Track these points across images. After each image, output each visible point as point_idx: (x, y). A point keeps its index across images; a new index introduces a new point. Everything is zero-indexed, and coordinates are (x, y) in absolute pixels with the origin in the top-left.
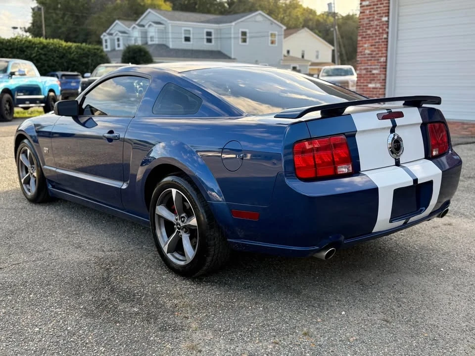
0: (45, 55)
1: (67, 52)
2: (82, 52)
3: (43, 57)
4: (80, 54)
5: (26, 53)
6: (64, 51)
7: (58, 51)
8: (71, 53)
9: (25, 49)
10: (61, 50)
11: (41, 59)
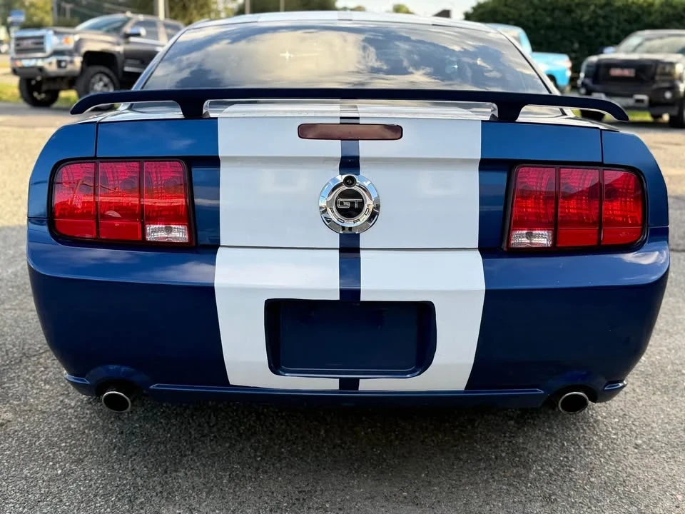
0: (605, 17)
1: (643, 12)
2: (671, 11)
3: (601, 21)
4: (668, 15)
5: (573, 15)
6: (640, 12)
7: (629, 11)
8: (650, 14)
9: (573, 7)
10: (634, 8)
11: (597, 24)
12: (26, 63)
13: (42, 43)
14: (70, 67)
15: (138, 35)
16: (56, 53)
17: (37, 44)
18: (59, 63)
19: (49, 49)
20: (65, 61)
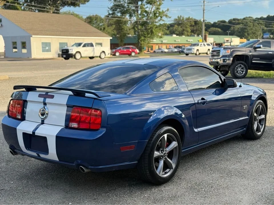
12: (214, 60)
13: (219, 53)
14: (228, 61)
15: (260, 48)
16: (223, 56)
17: (217, 53)
18: (224, 60)
19: (221, 55)
20: (226, 59)
